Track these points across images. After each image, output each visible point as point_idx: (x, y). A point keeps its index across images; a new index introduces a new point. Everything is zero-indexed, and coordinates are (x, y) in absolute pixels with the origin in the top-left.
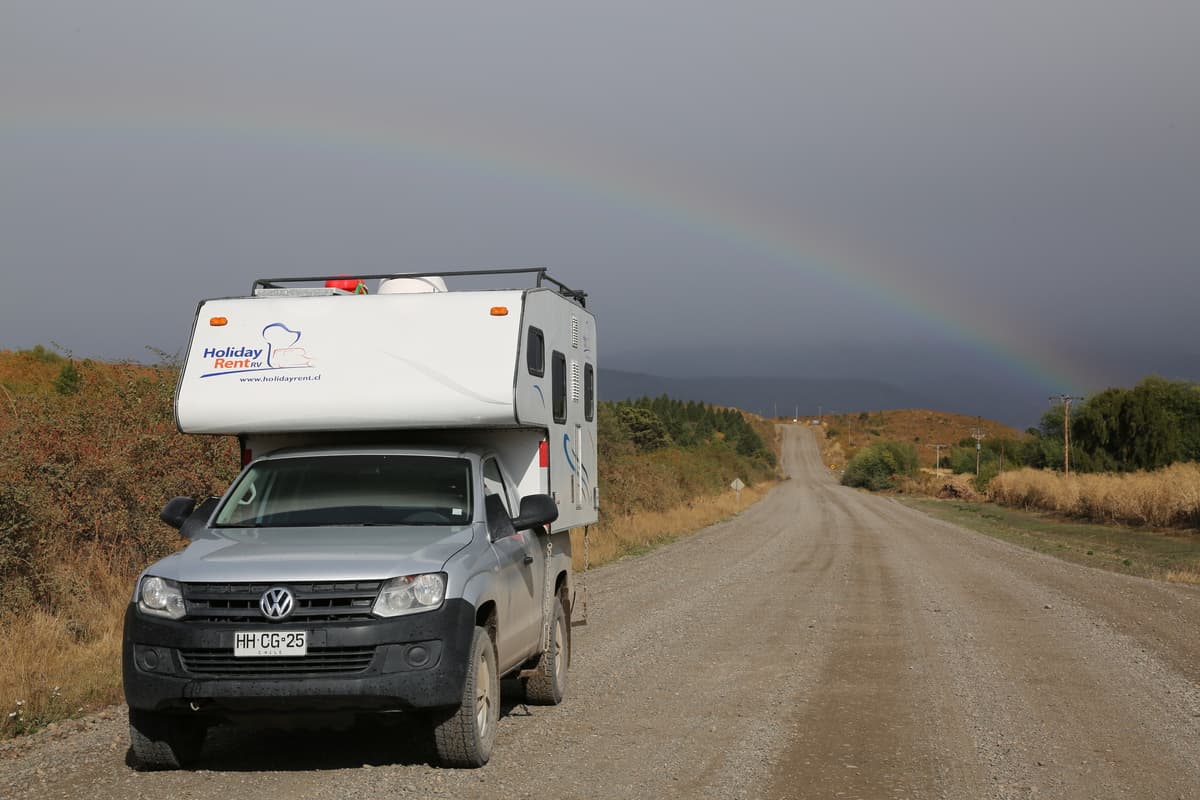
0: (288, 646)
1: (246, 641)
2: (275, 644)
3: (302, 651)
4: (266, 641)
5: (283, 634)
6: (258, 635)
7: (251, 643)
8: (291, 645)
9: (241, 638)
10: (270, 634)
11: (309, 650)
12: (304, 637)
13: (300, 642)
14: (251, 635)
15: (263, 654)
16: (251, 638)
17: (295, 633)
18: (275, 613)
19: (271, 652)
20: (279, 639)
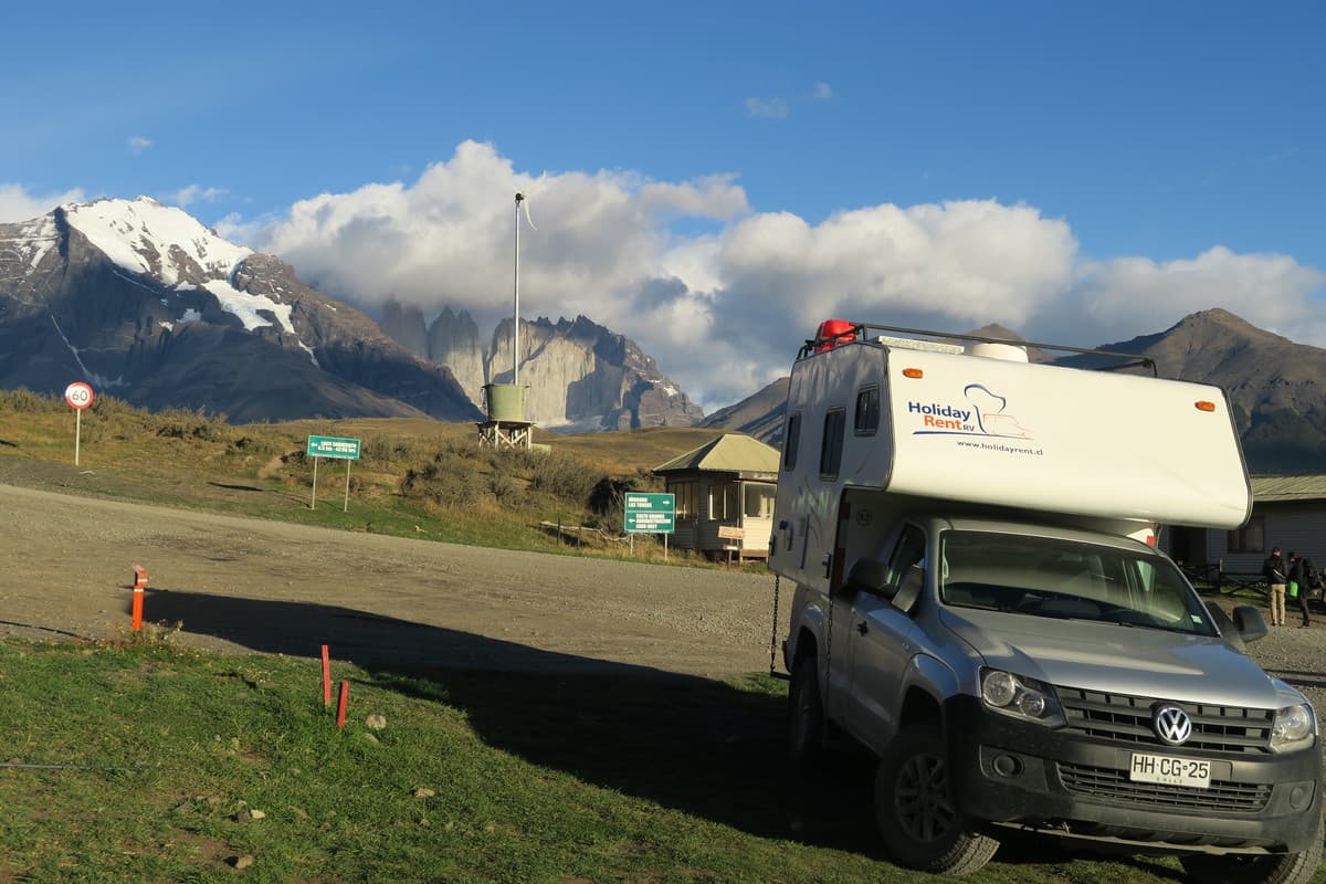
0: (1190, 775)
1: (1144, 765)
2: (1176, 772)
3: (1205, 784)
4: (1167, 767)
5: (1185, 762)
6: (1158, 759)
7: (1149, 768)
8: (1193, 774)
9: (1139, 760)
10: (1171, 759)
11: (1213, 782)
12: (1208, 768)
13: (1203, 773)
14: (1150, 758)
15: (1161, 782)
16: (1150, 762)
17: (1198, 762)
18: (1175, 737)
19: (1171, 780)
20: (1181, 766)
